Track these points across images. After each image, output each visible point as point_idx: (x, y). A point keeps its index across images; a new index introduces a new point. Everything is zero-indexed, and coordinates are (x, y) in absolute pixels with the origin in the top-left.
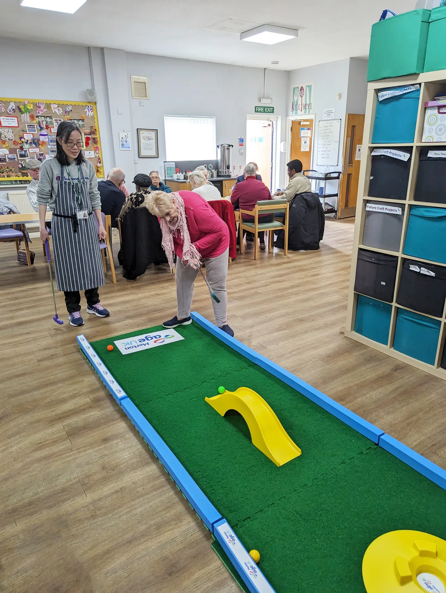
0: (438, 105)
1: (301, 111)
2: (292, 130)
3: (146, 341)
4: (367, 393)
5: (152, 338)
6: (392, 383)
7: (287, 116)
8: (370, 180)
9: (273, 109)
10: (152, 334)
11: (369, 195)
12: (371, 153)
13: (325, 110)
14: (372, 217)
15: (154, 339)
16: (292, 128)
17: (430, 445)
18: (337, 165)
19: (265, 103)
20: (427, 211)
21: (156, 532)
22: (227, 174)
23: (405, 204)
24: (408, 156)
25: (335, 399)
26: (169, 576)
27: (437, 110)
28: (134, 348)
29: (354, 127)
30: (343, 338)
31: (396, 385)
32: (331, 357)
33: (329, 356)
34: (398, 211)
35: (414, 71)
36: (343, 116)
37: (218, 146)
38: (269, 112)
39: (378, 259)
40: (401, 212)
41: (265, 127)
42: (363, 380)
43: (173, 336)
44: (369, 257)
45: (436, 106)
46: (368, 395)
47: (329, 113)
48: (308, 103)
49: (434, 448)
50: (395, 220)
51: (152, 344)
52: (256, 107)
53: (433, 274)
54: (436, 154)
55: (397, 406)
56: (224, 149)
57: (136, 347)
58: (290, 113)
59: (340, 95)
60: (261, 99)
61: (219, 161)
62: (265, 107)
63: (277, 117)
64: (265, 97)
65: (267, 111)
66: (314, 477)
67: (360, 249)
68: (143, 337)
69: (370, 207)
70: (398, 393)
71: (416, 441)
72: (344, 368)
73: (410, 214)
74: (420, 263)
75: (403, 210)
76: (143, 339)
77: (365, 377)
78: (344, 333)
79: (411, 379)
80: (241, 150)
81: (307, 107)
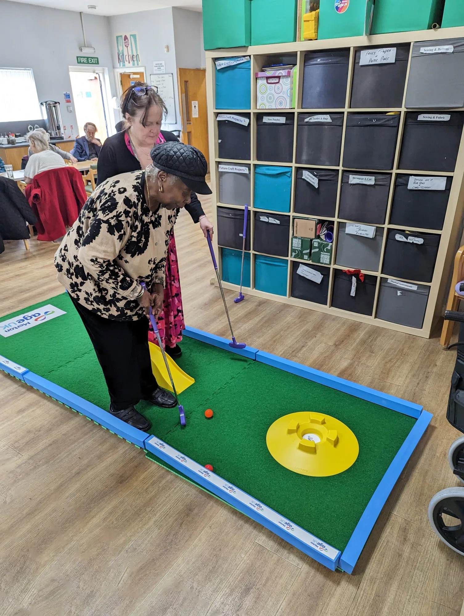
0: (266, 76)
1: (129, 63)
2: (122, 84)
3: (26, 322)
4: (242, 326)
5: (31, 317)
6: (258, 315)
7: (114, 68)
8: (219, 143)
9: (98, 60)
10: (30, 314)
11: (220, 157)
12: (216, 118)
13: (155, 63)
14: (225, 177)
15: (34, 318)
16: (121, 82)
17: (291, 352)
18: (176, 123)
19: (87, 52)
20: (268, 169)
21: (99, 460)
22: (58, 136)
23: (250, 164)
24: (247, 121)
25: (218, 335)
26: (121, 484)
27: (265, 81)
28: (15, 330)
29: (186, 82)
30: (214, 288)
31: (262, 315)
32: (207, 305)
33: (206, 304)
34: (245, 170)
35: (243, 44)
36: (174, 70)
37: (42, 104)
38: (93, 63)
39: (235, 215)
40: (248, 171)
41: (92, 80)
42: (236, 317)
43: (53, 312)
44: (227, 213)
45: (265, 77)
46: (242, 328)
47: (159, 66)
48: (135, 54)
49: (294, 353)
50: (244, 179)
51: (33, 323)
52: (77, 57)
53: (278, 222)
54: (269, 119)
55: (264, 331)
56: (50, 107)
57: (16, 328)
58: (117, 64)
59: (168, 47)
60: (82, 48)
61: (47, 122)
62: (88, 58)
63: (104, 70)
64: (86, 45)
65: (91, 61)
66: (213, 393)
67: (219, 207)
68: (21, 317)
69: (222, 168)
70: (264, 321)
71: (281, 351)
72: (219, 311)
73: (255, 173)
74: (267, 214)
75: (250, 170)
76: (22, 320)
77: (238, 315)
78: (214, 284)
79: (272, 309)
80: (69, 108)
81: (135, 59)
